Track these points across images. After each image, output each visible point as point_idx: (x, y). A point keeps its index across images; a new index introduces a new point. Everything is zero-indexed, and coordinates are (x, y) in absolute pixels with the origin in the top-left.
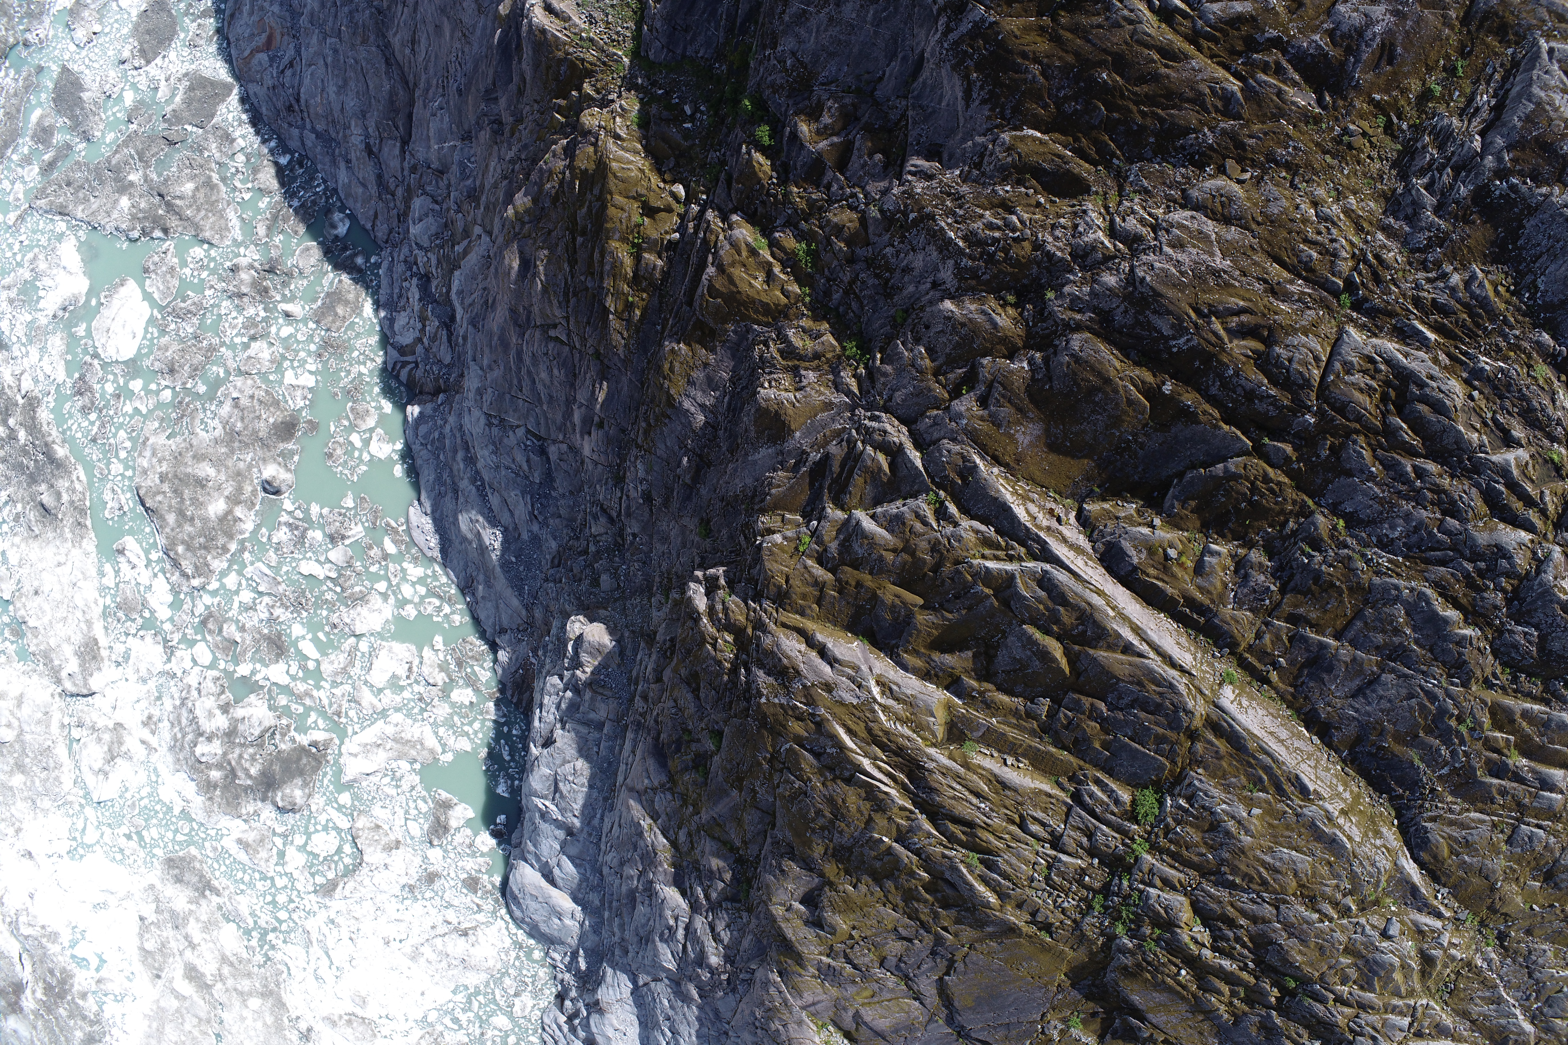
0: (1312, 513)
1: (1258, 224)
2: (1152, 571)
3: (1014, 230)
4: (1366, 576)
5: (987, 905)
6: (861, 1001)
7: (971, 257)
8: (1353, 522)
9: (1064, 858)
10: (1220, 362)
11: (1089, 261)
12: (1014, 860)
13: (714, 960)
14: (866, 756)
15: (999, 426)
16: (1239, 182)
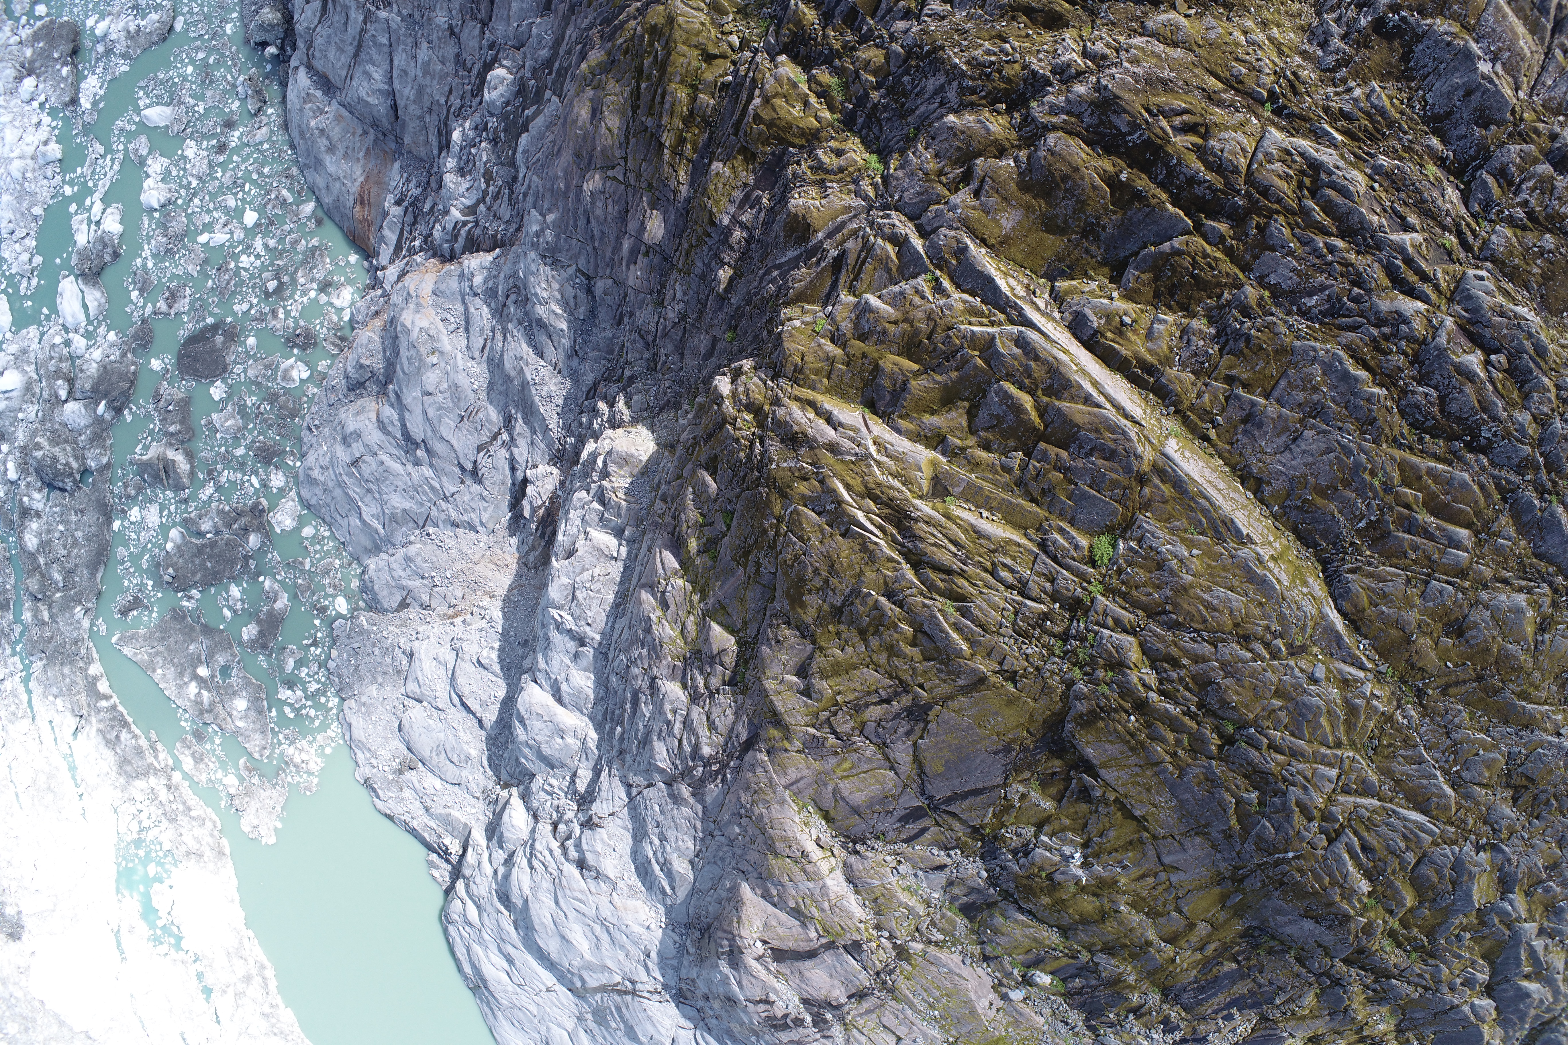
0: (1242, 285)
1: (1199, 46)
2: (1109, 335)
3: (1007, 54)
4: (1288, 340)
5: (959, 654)
6: (839, 773)
7: (971, 78)
8: (1276, 293)
9: (1029, 603)
10: (1166, 153)
11: (1065, 76)
12: (985, 606)
13: (706, 751)
14: (860, 509)
15: (988, 213)
16: (1186, 16)
